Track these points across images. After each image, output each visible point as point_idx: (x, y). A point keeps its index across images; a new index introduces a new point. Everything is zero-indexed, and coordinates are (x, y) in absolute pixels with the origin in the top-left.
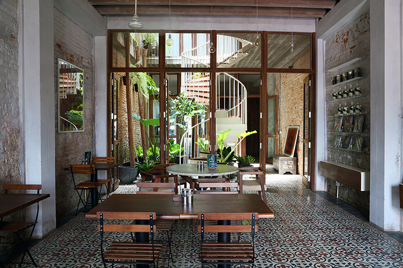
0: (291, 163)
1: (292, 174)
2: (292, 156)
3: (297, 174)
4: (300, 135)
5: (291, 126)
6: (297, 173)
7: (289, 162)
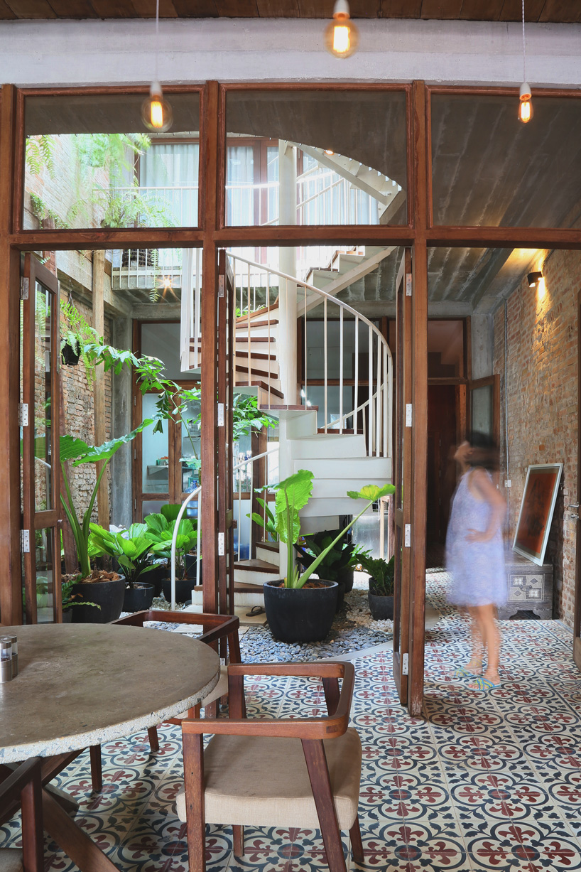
0: (534, 581)
1: (537, 617)
2: (539, 561)
3: (554, 618)
4: (566, 492)
5: (536, 462)
6: (556, 614)
7: (529, 578)
